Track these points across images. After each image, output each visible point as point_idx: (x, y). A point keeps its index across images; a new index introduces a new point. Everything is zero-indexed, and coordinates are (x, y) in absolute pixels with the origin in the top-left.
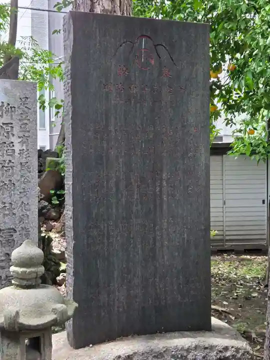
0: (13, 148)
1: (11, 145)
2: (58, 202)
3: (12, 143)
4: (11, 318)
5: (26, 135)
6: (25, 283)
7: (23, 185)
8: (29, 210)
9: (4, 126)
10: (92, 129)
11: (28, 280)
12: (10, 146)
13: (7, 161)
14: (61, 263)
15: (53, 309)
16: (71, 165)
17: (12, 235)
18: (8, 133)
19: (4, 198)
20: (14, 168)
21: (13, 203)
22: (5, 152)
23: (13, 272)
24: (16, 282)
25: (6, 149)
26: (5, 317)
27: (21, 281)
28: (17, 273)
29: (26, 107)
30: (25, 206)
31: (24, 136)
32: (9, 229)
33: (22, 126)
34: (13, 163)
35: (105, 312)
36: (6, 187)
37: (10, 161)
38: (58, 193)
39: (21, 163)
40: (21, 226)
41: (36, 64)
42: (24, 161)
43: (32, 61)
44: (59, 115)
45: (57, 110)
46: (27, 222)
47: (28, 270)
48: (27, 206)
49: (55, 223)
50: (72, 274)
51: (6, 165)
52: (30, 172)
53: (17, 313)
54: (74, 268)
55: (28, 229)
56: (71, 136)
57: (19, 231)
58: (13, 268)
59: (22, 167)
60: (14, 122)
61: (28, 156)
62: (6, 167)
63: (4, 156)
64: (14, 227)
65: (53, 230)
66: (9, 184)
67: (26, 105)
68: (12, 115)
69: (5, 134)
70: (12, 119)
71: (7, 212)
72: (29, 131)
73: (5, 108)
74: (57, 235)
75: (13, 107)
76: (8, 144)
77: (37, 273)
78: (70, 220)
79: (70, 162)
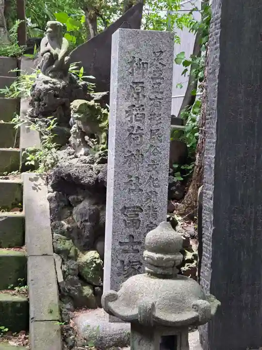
0: (144, 112)
1: (141, 108)
2: (182, 179)
3: (142, 106)
4: (146, 311)
5: (160, 96)
6: (160, 271)
7: (152, 157)
8: (159, 186)
9: (135, 86)
10: (242, 91)
11: (164, 268)
12: (139, 109)
13: (136, 128)
14: (186, 251)
15: (194, 305)
16: (215, 134)
17: (138, 215)
18: (138, 94)
19: (130, 171)
20: (143, 136)
21: (140, 177)
22: (134, 116)
23: (147, 257)
24: (150, 270)
25: (135, 113)
26: (140, 309)
27: (156, 268)
28: (152, 259)
29: (160, 63)
30: (153, 182)
31: (156, 97)
32: (134, 207)
33: (155, 86)
34: (142, 130)
35: (247, 315)
36: (133, 157)
37: (139, 127)
38: (182, 167)
39: (151, 130)
40: (148, 205)
41: (161, 11)
42: (154, 128)
43: (156, 8)
44: (188, 73)
45: (184, 68)
46: (155, 200)
47: (166, 257)
48: (156, 182)
49: (177, 203)
50: (209, 265)
51: (134, 132)
52: (161, 142)
53: (153, 305)
54: (212, 259)
55: (156, 208)
56: (216, 99)
57: (146, 210)
58: (146, 253)
59: (151, 136)
60: (145, 81)
61: (159, 122)
62: (135, 134)
63: (132, 122)
64: (140, 205)
65: (175, 211)
66: (136, 155)
67: (160, 61)
68: (143, 73)
69: (135, 96)
70: (143, 77)
71: (133, 187)
72: (162, 93)
73: (137, 64)
74: (180, 218)
75: (146, 63)
76: (138, 107)
77: (175, 261)
78: (209, 202)
79: (214, 131)
